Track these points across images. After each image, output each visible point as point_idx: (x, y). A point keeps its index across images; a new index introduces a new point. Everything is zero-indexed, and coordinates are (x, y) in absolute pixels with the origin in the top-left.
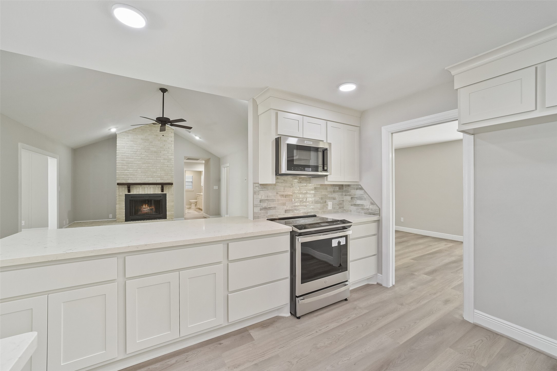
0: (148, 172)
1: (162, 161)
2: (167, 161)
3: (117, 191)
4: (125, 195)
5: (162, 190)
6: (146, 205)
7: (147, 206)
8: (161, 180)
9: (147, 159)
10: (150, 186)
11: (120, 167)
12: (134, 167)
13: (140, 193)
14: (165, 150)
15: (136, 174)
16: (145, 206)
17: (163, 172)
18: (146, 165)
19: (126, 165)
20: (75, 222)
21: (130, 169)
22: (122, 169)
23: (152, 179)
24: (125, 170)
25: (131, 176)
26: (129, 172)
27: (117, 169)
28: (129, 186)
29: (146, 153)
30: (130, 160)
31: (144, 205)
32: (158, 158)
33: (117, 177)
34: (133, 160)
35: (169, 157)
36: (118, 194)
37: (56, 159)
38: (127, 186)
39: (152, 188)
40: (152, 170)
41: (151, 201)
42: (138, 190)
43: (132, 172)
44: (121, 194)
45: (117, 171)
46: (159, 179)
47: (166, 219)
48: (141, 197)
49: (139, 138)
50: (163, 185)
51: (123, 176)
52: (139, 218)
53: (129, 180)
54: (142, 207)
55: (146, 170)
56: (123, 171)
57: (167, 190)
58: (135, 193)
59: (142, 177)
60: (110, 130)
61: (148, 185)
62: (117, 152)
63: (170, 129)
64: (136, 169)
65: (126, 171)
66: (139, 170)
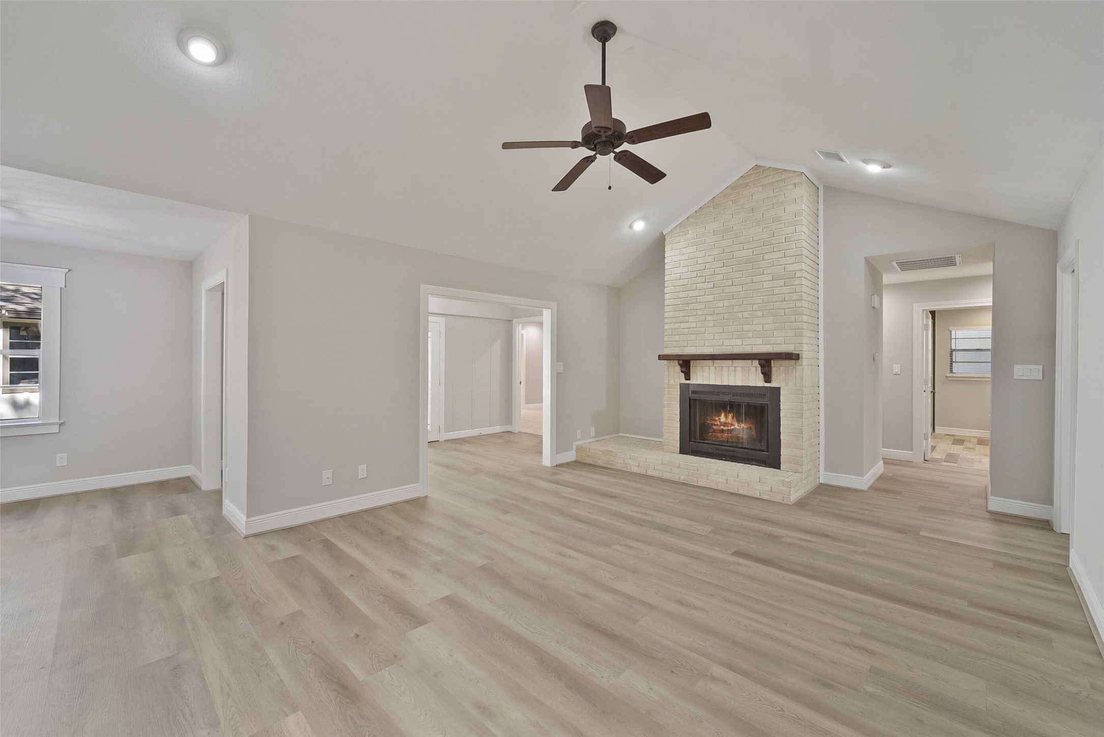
0: (731, 323)
1: (766, 285)
2: (781, 282)
3: (666, 373)
4: (681, 385)
5: (767, 377)
6: (730, 416)
7: (733, 418)
8: (765, 344)
9: (727, 284)
10: (736, 362)
11: (671, 314)
12: (700, 312)
13: (711, 384)
14: (775, 250)
15: (702, 330)
16: (726, 417)
17: (770, 319)
18: (727, 303)
19: (682, 309)
20: (621, 434)
21: (691, 319)
22: (674, 320)
23: (739, 342)
24: (680, 323)
25: (693, 337)
26: (689, 327)
27: (665, 322)
28: (685, 363)
29: (724, 270)
30: (691, 294)
31: (723, 415)
32: (755, 279)
33: (665, 340)
34: (695, 293)
35: (790, 268)
36: (666, 381)
37: (550, 310)
38: (677, 361)
39: (740, 368)
40: (740, 315)
41: (739, 406)
42: (706, 374)
43: (694, 325)
44: (672, 382)
45: (666, 327)
46: (759, 341)
47: (779, 468)
48: (718, 393)
49: (710, 232)
50: (766, 362)
51: (676, 338)
52: (710, 451)
53: (687, 346)
54: (717, 419)
55: (726, 316)
56: (677, 325)
57: (781, 377)
58: (700, 382)
59: (717, 336)
60: (631, 227)
61: (730, 361)
62: (666, 278)
63: (792, 174)
64: (702, 318)
65: (683, 325)
66: (708, 318)
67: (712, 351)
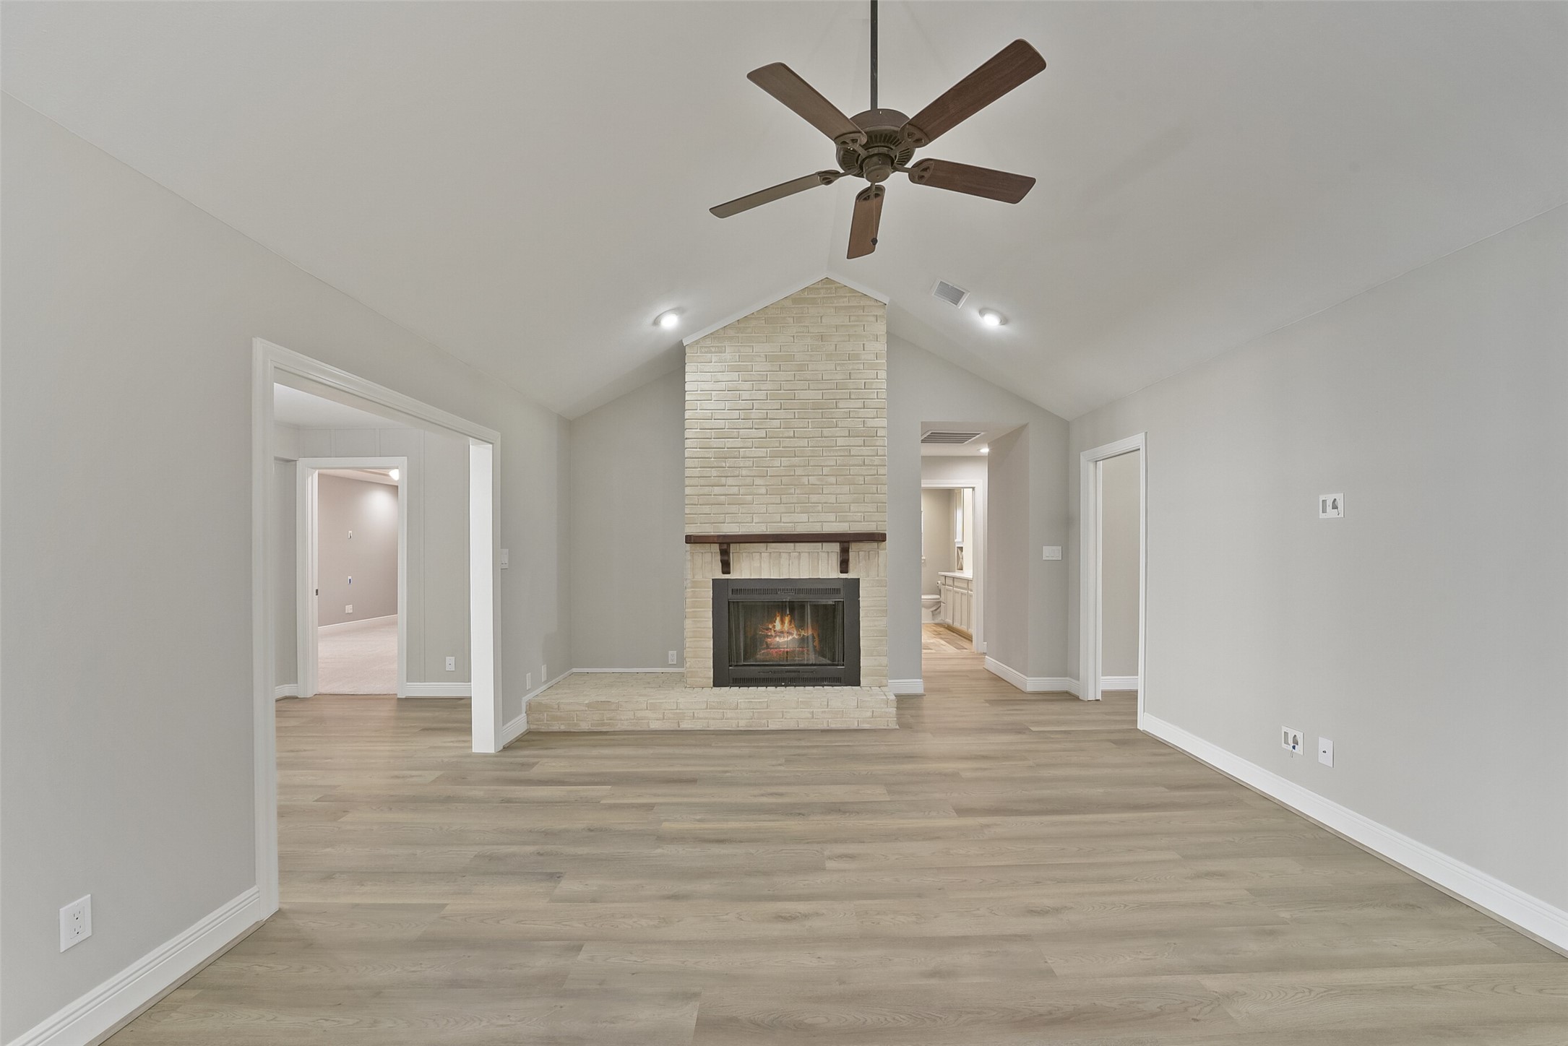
0: (793, 491)
1: (840, 441)
2: (859, 441)
3: (689, 565)
4: (716, 583)
5: (844, 566)
6: (787, 620)
7: (790, 622)
8: (839, 522)
9: (786, 435)
10: (801, 546)
11: (696, 472)
12: (744, 472)
13: (763, 578)
14: (852, 397)
15: (749, 498)
16: (782, 622)
17: (846, 489)
18: (785, 461)
19: (716, 464)
20: (575, 670)
21: (730, 481)
22: (702, 481)
23: (804, 517)
24: (712, 486)
25: (734, 509)
26: (727, 493)
27: (687, 483)
28: (726, 546)
29: (782, 414)
30: (730, 443)
31: (778, 619)
32: (826, 432)
33: (687, 511)
34: (738, 443)
35: (870, 423)
36: (689, 577)
37: (491, 445)
38: (718, 545)
39: (807, 554)
40: (805, 480)
41: (802, 606)
42: (756, 564)
43: (735, 490)
44: (699, 577)
45: (688, 491)
46: (832, 517)
47: (859, 684)
48: (766, 591)
49: (760, 356)
50: (845, 542)
51: (706, 509)
52: (762, 675)
53: (724, 523)
54: (770, 627)
55: (785, 480)
56: (706, 490)
57: (861, 565)
58: (745, 575)
59: (771, 509)
60: (656, 322)
61: (792, 544)
62: (688, 414)
63: (872, 303)
64: (749, 480)
65: (717, 490)
66: (758, 481)
67: (765, 530)
